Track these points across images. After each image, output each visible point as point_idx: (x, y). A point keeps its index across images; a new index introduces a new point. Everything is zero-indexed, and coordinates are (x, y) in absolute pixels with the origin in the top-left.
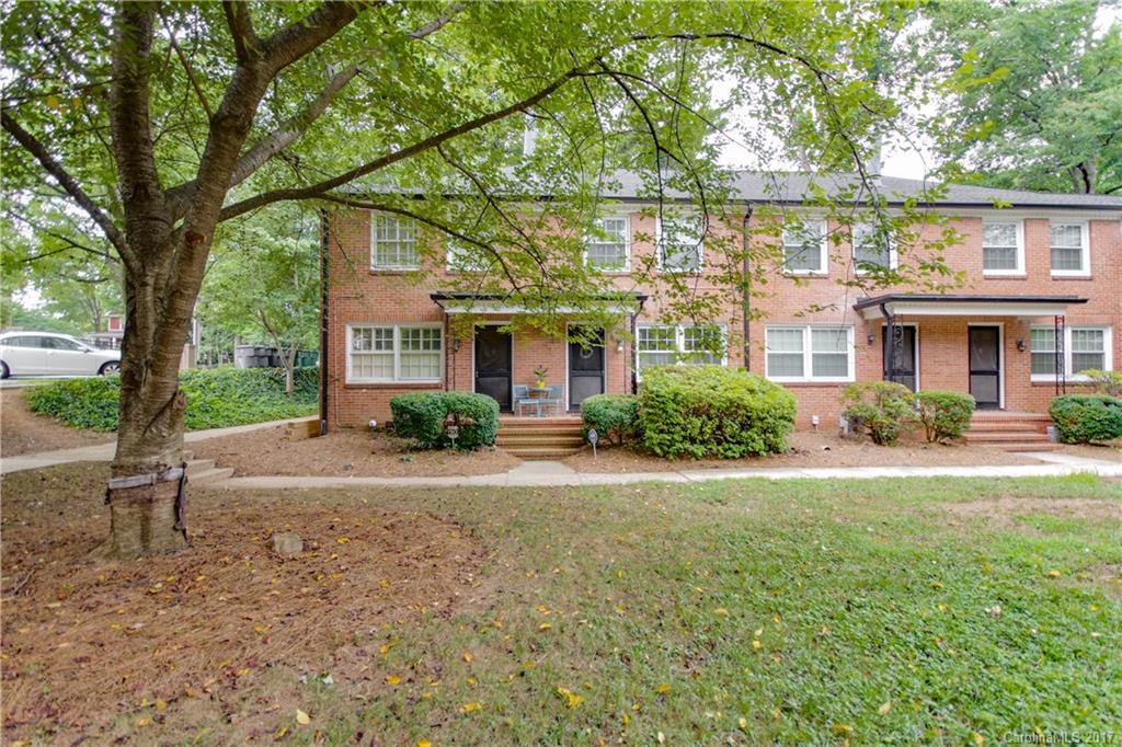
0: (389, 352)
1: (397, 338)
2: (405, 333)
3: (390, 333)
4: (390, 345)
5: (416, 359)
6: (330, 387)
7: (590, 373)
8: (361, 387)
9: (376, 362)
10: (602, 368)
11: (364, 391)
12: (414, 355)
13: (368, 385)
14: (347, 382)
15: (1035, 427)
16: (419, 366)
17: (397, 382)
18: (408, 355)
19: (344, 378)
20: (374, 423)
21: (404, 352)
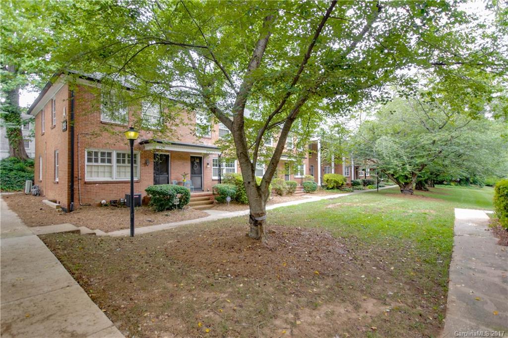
0: (109, 164)
1: (114, 158)
2: (118, 155)
3: (110, 154)
4: (110, 161)
5: (124, 168)
6: (75, 183)
7: (198, 175)
8: (95, 183)
9: (101, 169)
10: (201, 174)
11: (97, 185)
12: (122, 166)
13: (100, 182)
14: (86, 181)
15: (299, 189)
16: (125, 172)
17: (114, 180)
18: (120, 166)
19: (84, 178)
20: (103, 201)
21: (119, 165)
